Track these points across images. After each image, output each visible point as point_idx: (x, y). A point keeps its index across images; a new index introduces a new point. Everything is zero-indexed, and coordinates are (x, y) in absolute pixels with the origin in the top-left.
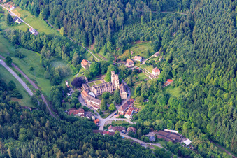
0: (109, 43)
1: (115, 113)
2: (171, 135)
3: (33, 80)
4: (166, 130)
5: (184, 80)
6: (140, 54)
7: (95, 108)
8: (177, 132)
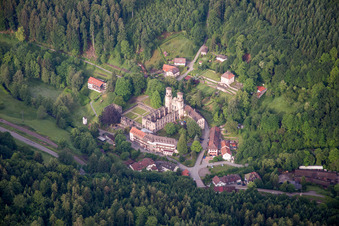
0: (124, 44)
1: (202, 155)
2: (319, 174)
3: (23, 125)
4: (302, 167)
5: (288, 84)
6: (179, 54)
7: (166, 153)
8: (321, 168)
